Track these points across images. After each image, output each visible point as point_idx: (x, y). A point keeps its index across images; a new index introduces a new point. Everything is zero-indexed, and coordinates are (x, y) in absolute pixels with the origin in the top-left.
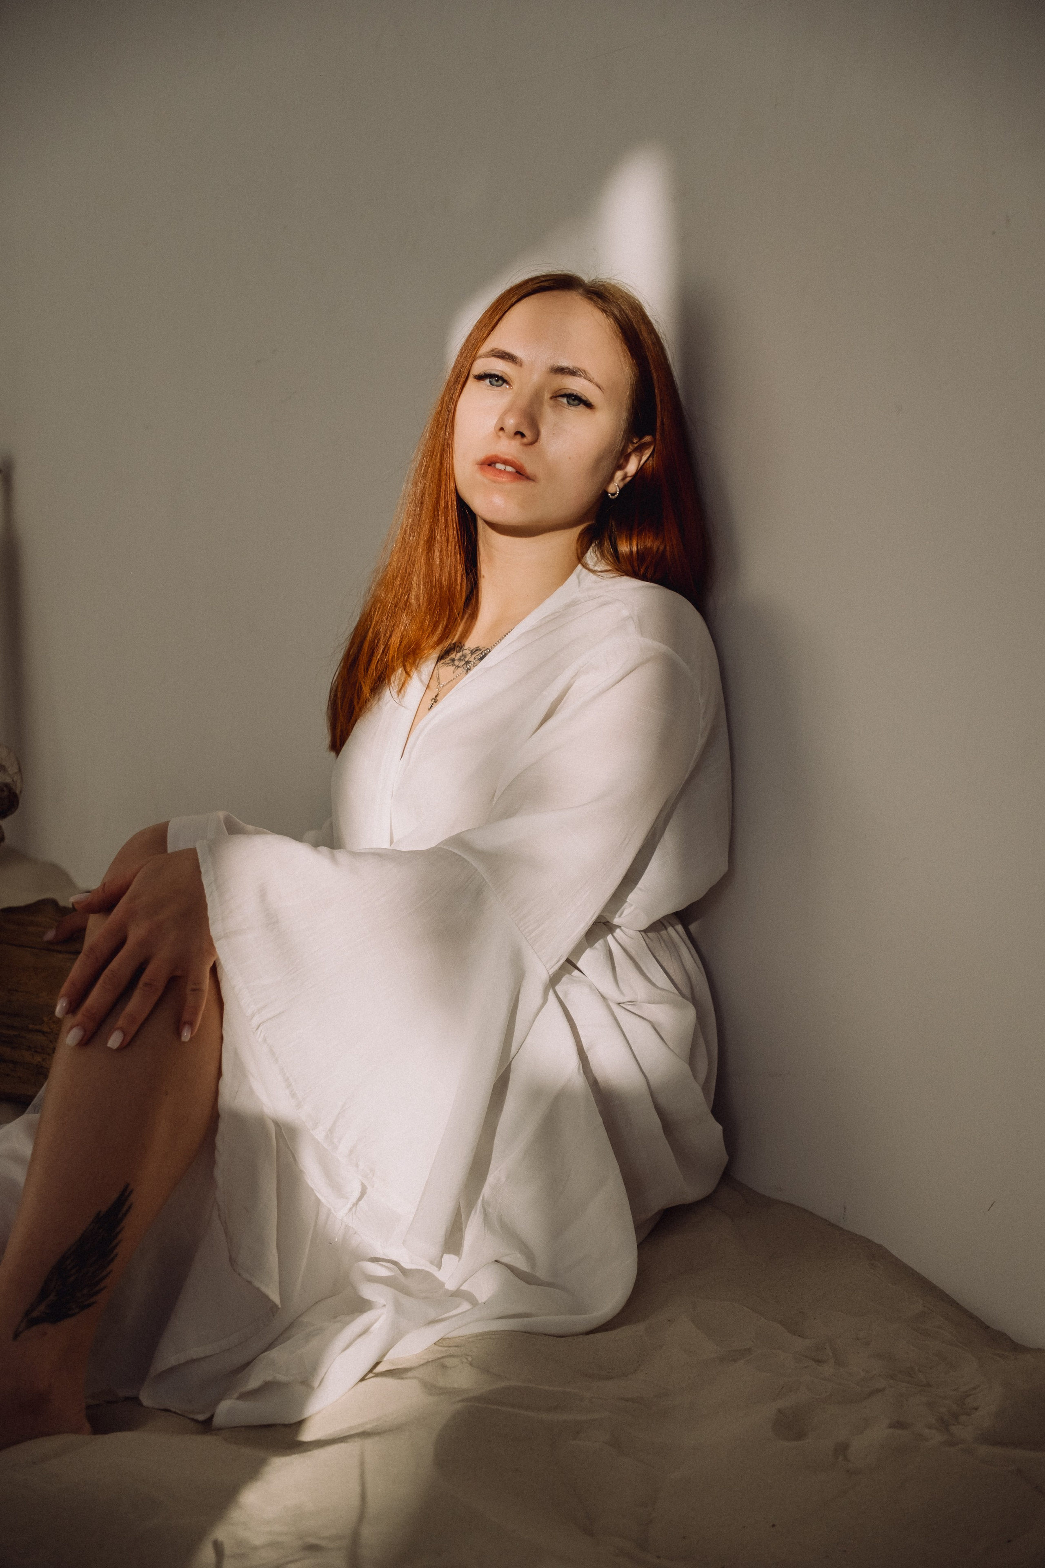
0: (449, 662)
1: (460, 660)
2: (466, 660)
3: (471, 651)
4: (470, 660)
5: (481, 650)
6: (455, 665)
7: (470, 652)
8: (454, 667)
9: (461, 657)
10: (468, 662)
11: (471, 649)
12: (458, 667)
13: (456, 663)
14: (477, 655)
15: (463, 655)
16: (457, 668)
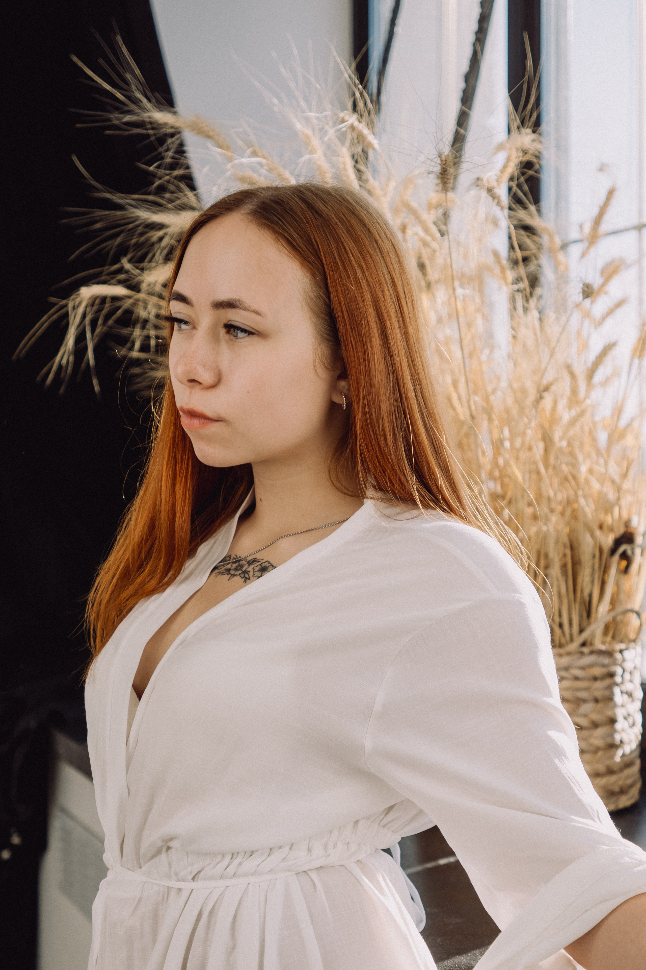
0: (225, 571)
1: (236, 569)
2: (244, 569)
3: (248, 562)
4: (247, 570)
5: (259, 562)
6: (231, 574)
7: (246, 563)
8: (230, 575)
9: (237, 567)
10: (246, 572)
11: (248, 560)
12: (234, 575)
13: (232, 572)
14: (256, 566)
15: (239, 565)
16: (232, 576)
